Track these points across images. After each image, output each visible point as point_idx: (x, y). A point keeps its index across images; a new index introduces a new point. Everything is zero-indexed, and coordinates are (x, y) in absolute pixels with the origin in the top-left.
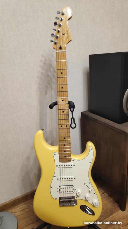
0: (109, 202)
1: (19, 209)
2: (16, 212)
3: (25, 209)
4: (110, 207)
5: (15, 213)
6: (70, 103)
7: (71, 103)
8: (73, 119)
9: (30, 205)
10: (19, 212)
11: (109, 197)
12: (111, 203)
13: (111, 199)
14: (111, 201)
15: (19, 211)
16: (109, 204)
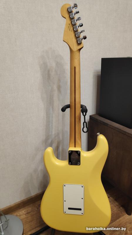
0: (115, 207)
1: (23, 212)
2: (21, 215)
3: (30, 212)
4: (116, 211)
5: (19, 216)
6: (82, 106)
7: (84, 107)
8: (85, 123)
9: (35, 208)
10: (24, 216)
11: (115, 202)
12: (117, 207)
13: (117, 203)
14: (117, 206)
15: (24, 214)
16: (115, 208)
